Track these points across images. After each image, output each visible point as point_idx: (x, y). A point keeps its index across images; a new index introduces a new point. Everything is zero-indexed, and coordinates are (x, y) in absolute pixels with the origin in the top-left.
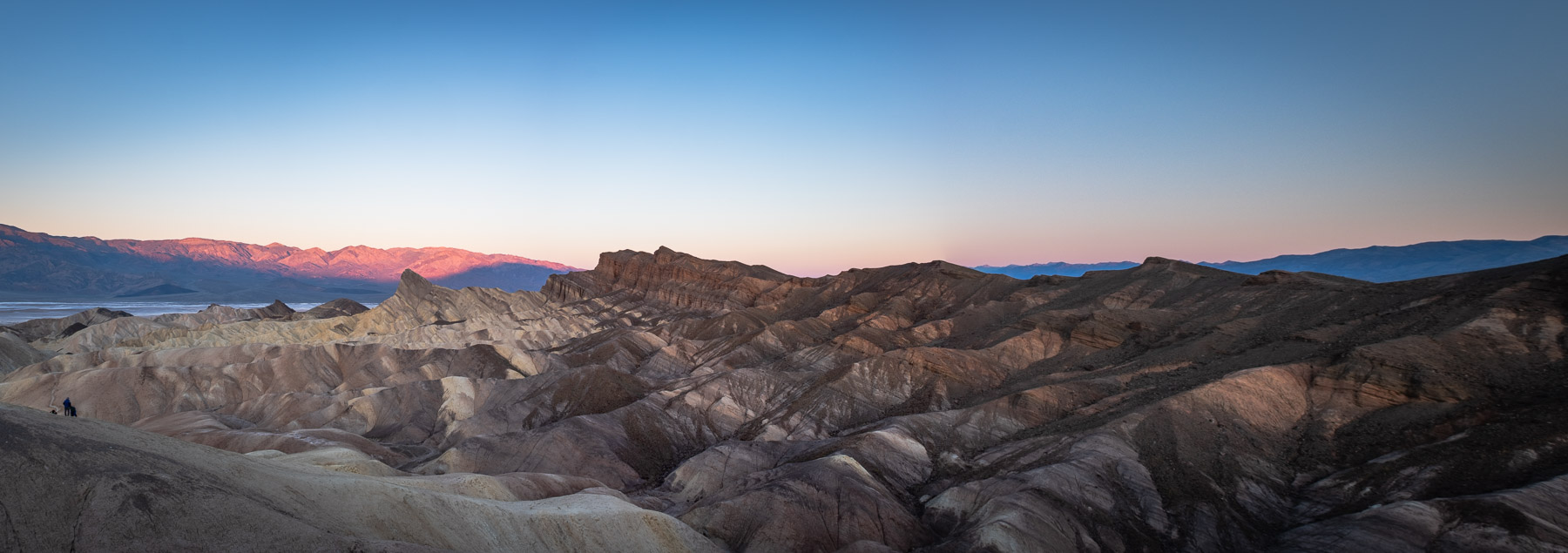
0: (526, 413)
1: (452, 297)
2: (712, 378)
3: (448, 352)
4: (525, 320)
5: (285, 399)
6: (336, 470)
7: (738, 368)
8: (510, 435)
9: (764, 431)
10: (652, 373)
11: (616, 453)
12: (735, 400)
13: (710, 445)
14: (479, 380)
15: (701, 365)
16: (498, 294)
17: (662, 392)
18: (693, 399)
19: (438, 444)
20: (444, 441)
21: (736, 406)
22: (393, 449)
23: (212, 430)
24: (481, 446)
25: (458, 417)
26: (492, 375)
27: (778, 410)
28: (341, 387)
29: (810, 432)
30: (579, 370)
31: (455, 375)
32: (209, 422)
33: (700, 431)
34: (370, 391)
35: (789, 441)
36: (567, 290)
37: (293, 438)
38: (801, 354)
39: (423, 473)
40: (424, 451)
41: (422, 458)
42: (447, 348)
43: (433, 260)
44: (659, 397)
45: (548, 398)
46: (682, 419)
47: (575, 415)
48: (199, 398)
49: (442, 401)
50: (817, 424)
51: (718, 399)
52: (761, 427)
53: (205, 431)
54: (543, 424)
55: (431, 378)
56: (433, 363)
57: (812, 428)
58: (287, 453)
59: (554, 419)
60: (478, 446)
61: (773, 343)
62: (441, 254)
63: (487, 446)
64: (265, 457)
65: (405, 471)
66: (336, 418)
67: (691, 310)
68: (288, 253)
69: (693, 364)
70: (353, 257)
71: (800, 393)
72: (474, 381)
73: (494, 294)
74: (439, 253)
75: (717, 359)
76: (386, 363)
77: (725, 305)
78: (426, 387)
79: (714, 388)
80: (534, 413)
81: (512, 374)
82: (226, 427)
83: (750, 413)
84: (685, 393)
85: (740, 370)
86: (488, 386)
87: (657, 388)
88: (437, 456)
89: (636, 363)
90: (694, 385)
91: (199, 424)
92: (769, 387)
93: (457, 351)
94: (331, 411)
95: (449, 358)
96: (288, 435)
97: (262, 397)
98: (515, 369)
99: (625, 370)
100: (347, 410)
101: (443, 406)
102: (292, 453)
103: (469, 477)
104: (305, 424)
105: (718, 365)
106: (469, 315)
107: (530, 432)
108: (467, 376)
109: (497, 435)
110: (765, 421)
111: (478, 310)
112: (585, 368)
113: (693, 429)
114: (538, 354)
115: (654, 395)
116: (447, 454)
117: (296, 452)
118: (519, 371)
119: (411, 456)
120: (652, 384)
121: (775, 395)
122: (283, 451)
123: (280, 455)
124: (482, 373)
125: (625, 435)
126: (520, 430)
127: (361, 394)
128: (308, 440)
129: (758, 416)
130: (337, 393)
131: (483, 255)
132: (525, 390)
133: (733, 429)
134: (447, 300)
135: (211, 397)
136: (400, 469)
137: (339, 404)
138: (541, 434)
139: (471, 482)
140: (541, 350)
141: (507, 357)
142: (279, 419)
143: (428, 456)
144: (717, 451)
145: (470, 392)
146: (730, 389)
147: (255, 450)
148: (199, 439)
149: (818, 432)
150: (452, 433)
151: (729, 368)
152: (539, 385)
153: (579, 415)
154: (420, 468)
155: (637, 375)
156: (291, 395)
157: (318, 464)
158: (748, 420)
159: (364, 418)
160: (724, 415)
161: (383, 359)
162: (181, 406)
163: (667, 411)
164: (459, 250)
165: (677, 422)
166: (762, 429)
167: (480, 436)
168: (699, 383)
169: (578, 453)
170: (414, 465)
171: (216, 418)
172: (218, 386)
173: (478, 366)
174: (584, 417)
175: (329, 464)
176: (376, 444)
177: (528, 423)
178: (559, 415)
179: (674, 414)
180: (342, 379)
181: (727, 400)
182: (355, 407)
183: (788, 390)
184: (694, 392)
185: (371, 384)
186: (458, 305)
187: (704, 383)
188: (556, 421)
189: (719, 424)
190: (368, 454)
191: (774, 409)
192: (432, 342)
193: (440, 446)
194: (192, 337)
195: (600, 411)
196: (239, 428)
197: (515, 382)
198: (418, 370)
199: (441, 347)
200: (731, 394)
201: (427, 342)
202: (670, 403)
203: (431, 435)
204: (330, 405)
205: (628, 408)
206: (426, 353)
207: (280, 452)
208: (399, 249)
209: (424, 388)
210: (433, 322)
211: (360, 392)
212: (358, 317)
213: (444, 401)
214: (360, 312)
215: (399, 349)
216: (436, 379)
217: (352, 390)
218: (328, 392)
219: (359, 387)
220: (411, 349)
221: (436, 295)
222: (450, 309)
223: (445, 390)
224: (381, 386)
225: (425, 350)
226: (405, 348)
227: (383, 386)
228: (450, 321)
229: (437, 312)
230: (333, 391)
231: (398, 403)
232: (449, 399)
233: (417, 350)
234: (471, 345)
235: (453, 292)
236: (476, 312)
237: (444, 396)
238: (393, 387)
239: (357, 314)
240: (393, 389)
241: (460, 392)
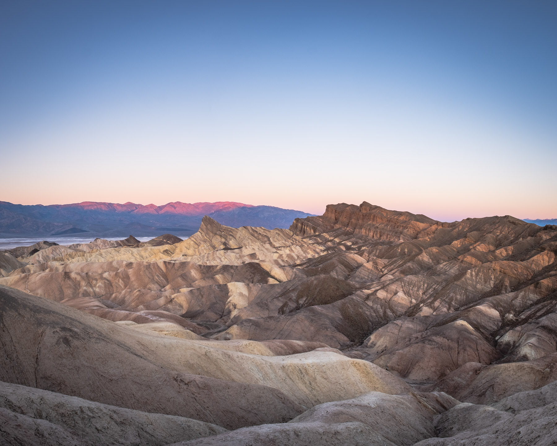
0: (280, 304)
1: (234, 233)
2: (393, 282)
3: (232, 267)
4: (279, 247)
5: (136, 293)
6: (166, 334)
7: (407, 275)
8: (270, 318)
9: (421, 310)
10: (357, 279)
11: (336, 327)
12: (405, 294)
13: (390, 321)
14: (251, 285)
15: (386, 274)
16: (262, 231)
17: (363, 291)
18: (381, 294)
19: (226, 322)
20: (230, 321)
21: (406, 297)
22: (199, 324)
23: (98, 308)
24: (252, 324)
25: (238, 307)
26: (259, 281)
27: (428, 298)
28: (167, 287)
29: (445, 309)
30: (313, 278)
31: (236, 281)
32: (97, 303)
33: (385, 312)
34: (185, 290)
35: (434, 315)
36: (306, 228)
37: (141, 315)
38: (441, 266)
39: (217, 339)
40: (217, 326)
41: (216, 330)
42: (231, 265)
44: (361, 294)
45: (294, 295)
46: (375, 306)
47: (310, 305)
48: (91, 290)
49: (228, 297)
50: (449, 305)
51: (396, 293)
52: (419, 308)
53: (95, 308)
54: (291, 311)
55: (221, 282)
56: (222, 274)
57: (446, 307)
58: (138, 323)
59: (298, 308)
60: (251, 324)
61: (427, 260)
62: (226, 206)
63: (256, 324)
64: (126, 324)
65: (206, 337)
66: (165, 305)
67: (381, 240)
68: (136, 208)
69: (382, 273)
70: (173, 209)
71: (440, 288)
72: (248, 285)
73: (260, 231)
75: (396, 270)
76: (194, 273)
77: (401, 238)
78: (218, 288)
79: (393, 287)
80: (285, 305)
81: (271, 281)
82: (105, 307)
83: (414, 301)
84: (377, 291)
85: (408, 276)
86: (256, 288)
87: (361, 289)
88: (225, 330)
89: (348, 273)
90: (382, 286)
91: (92, 304)
92: (424, 285)
93: (237, 267)
94: (162, 301)
95: (232, 271)
96: (138, 313)
97: (124, 291)
98: (273, 277)
99: (341, 278)
100: (171, 301)
101: (229, 300)
102: (140, 323)
103: (245, 342)
104: (148, 307)
105: (396, 273)
106: (244, 244)
107: (283, 316)
108: (244, 282)
109: (262, 318)
110: (422, 305)
111: (250, 241)
112: (317, 276)
113: (381, 311)
114: (288, 269)
115: (358, 292)
116: (231, 328)
117: (143, 323)
118: (276, 279)
119: (209, 329)
120: (357, 286)
121: (427, 290)
122: (136, 322)
123: (134, 324)
124: (253, 280)
125: (341, 317)
126: (276, 315)
127: (179, 292)
128: (149, 317)
129: (418, 302)
130: (165, 291)
131: (253, 206)
132: (279, 291)
133: (403, 311)
134: (231, 235)
135: (97, 290)
136: (203, 336)
137: (167, 297)
138: (289, 317)
139: (246, 345)
140: (290, 266)
141: (268, 270)
142: (133, 304)
143: (220, 329)
144: (395, 323)
145: (245, 292)
146: (402, 287)
147: (121, 320)
148: (92, 312)
149: (449, 309)
150: (234, 316)
151: (402, 275)
152: (288, 287)
153: (313, 305)
154: (215, 336)
155: (348, 281)
156: (139, 290)
157: (155, 331)
158: (412, 305)
159: (181, 306)
160: (399, 303)
161: (192, 271)
162: (83, 294)
163: (366, 302)
164: (238, 203)
165: (372, 308)
166: (420, 309)
167: (252, 318)
168: (385, 284)
169: (312, 328)
170: (212, 334)
171: (100, 302)
172: (101, 284)
173: (251, 276)
174: (316, 307)
175: (161, 331)
176: (188, 321)
177: (281, 311)
178: (300, 306)
179: (370, 303)
180: (168, 283)
181: (401, 294)
182: (175, 299)
183: (434, 287)
184: (382, 290)
185: (185, 286)
186: (237, 238)
187: (388, 285)
188: (299, 309)
189: (396, 308)
190: (184, 326)
191: (426, 298)
192: (221, 261)
193: (227, 324)
194: (87, 256)
195: (326, 303)
196: (112, 308)
197: (273, 286)
198: (213, 278)
199: (226, 264)
200: (403, 291)
201: (218, 261)
202: (368, 297)
203: (221, 317)
204: (161, 297)
205: (343, 300)
206: (218, 268)
207: (134, 323)
208: (200, 203)
209: (217, 289)
210: (222, 248)
211: (178, 290)
212: (176, 245)
213: (230, 297)
214: (177, 242)
215: (201, 265)
216: (224, 284)
217: (174, 289)
218: (160, 290)
219: (178, 287)
220: (209, 265)
221: (223, 232)
222: (232, 240)
223: (230, 290)
224: (190, 287)
225: (217, 266)
226: (205, 265)
227: (192, 287)
228: (232, 248)
229: (224, 242)
230: (163, 290)
231: (201, 297)
232: (232, 296)
233: (212, 266)
234: (246, 263)
235: (234, 230)
236: (249, 242)
237: (229, 294)
238: (198, 288)
239: (176, 244)
240: (198, 289)
241: (239, 292)
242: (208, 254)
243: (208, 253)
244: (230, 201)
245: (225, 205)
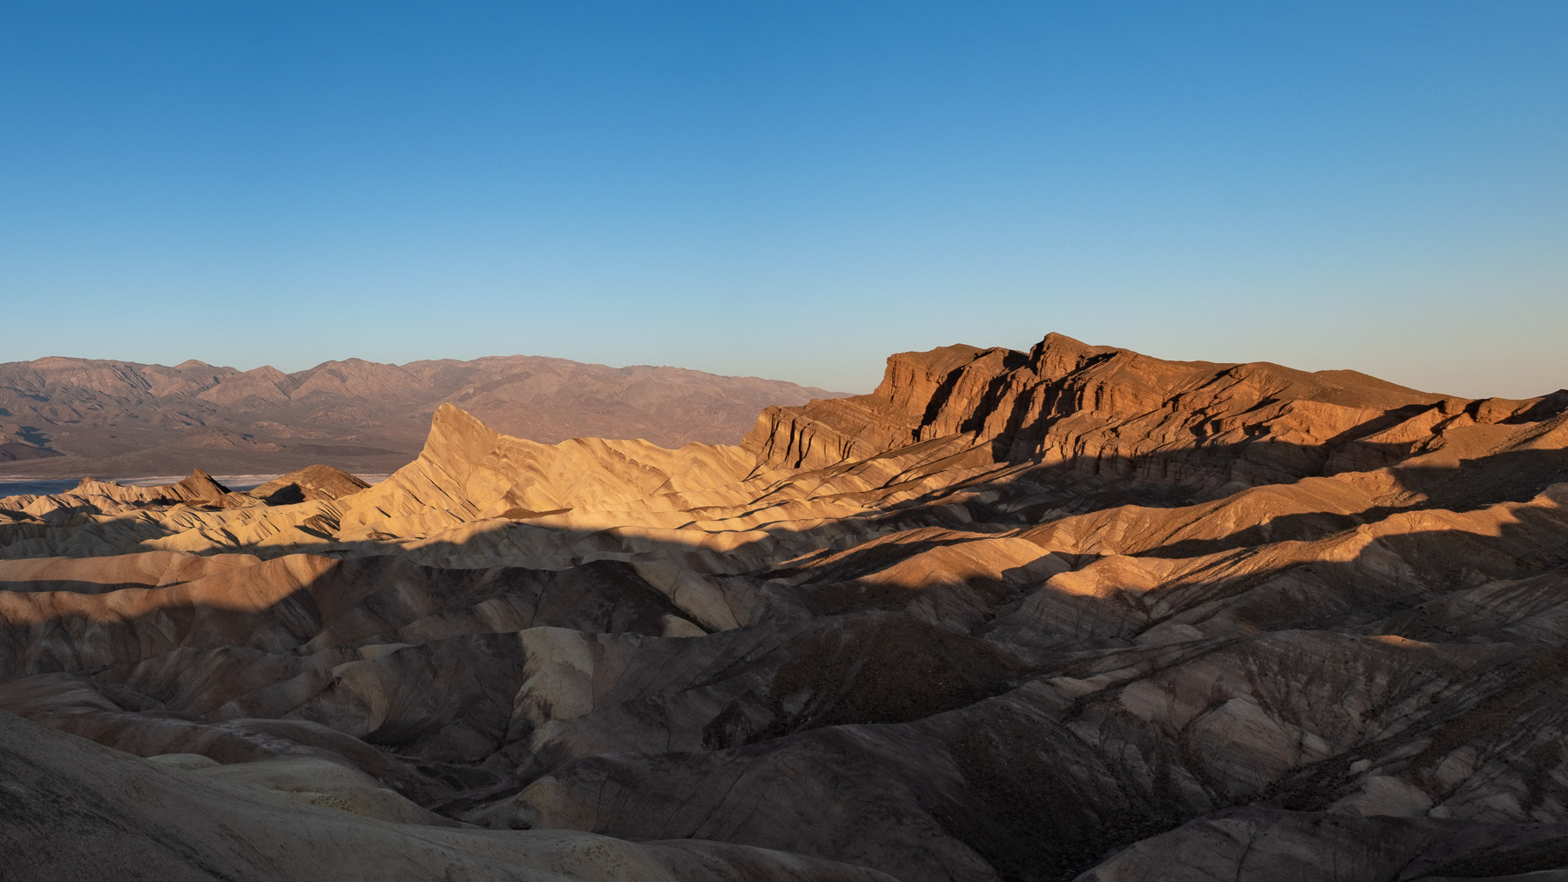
0: (713, 712)
1: (541, 458)
2: (1198, 653)
3: (535, 575)
4: (705, 509)
5: (215, 659)
6: (313, 802)
7: (1274, 628)
8: (676, 757)
9: (1358, 789)
10: (1025, 634)
11: (936, 816)
12: (1266, 707)
13: (1193, 815)
14: (603, 638)
15: (1164, 619)
16: (642, 452)
17: (1057, 680)
18: (1143, 700)
19: (516, 766)
20: (529, 761)
21: (1269, 723)
22: (424, 770)
23: (91, 709)
24: (608, 777)
25: (556, 712)
26: (632, 627)
27: (1399, 740)
28: (319, 640)
29: (1507, 802)
30: (837, 622)
31: (550, 623)
32: (86, 694)
33: (1163, 778)
34: (376, 651)
35: (1437, 821)
36: (806, 441)
37: (231, 735)
38: (1474, 597)
39: (485, 824)
40: (485, 779)
41: (483, 792)
42: (531, 567)
43: (498, 384)
44: (1047, 692)
45: (763, 682)
46: (1113, 748)
47: (828, 723)
48: (68, 651)
49: (522, 678)
50: (1528, 782)
51: (1217, 701)
52: (1349, 780)
53: (80, 711)
54: (752, 739)
55: (499, 627)
56: (502, 598)
57: (1512, 790)
58: (222, 762)
59: (779, 729)
60: (603, 776)
61: (1384, 568)
62: (515, 371)
63: (623, 778)
64: (182, 766)
65: (448, 816)
66: (310, 700)
67: (1135, 484)
68: (216, 379)
69: (1142, 616)
70: (337, 382)
71: (1472, 698)
72: (593, 637)
73: (635, 453)
74: (511, 366)
75: (1213, 605)
76: (407, 595)
77: (1235, 473)
78: (489, 645)
79: (1205, 675)
80: (731, 713)
81: (676, 627)
82: (114, 706)
83: (1315, 743)
84: (1121, 684)
85: (1282, 635)
86: (623, 651)
87: (1041, 671)
88: (514, 792)
89: (985, 609)
90: (1145, 666)
91: (68, 697)
92: (1370, 679)
93: (552, 574)
94: (300, 687)
95: (537, 589)
96: (223, 729)
97: (175, 654)
98: (683, 614)
99: (954, 624)
100: (331, 687)
101: (524, 688)
102: (229, 762)
103: (585, 841)
104: (253, 708)
105: (1217, 619)
106: (578, 498)
107: (722, 754)
108: (577, 627)
109: (644, 756)
110: (1361, 765)
111: (597, 487)
112: (853, 617)
113: (1145, 773)
114: (739, 585)
115: (1034, 685)
116: (534, 788)
117: (237, 761)
118: (694, 620)
119: (459, 788)
120: (1029, 660)
121: (1389, 701)
122: (214, 758)
123: (209, 765)
124: (609, 622)
125: (957, 775)
126: (697, 748)
127: (356, 656)
128: (258, 739)
129: (1339, 751)
130: (311, 652)
131: (607, 369)
132: (707, 661)
133: (1262, 781)
134: (531, 468)
135: (87, 649)
136: (438, 811)
137: (316, 673)
138: (746, 760)
139: (588, 852)
140: (745, 574)
141: (665, 588)
142: (205, 696)
143: (495, 789)
144: (1216, 830)
145: (583, 661)
146: (1250, 678)
147: (164, 752)
148: (70, 725)
149: (1531, 802)
150: (545, 746)
151: (1247, 629)
152: (741, 651)
153: (838, 722)
154: (478, 813)
155: (987, 639)
156: (226, 651)
157: (278, 788)
158: (1306, 760)
159: (364, 705)
160: (1234, 743)
161: (400, 587)
162: (39, 662)
163: (1072, 726)
164: (554, 360)
165: (1099, 753)
166: (1354, 784)
167: (607, 755)
168: (1162, 662)
169: (837, 809)
170: (468, 805)
171: (96, 689)
172: (99, 630)
173: (601, 606)
174: (852, 729)
175: (299, 790)
176: (389, 758)
177: (716, 735)
178: (789, 720)
179: (1089, 733)
180: (321, 625)
181: (1242, 707)
182: (345, 681)
183: (1431, 689)
184: (1145, 684)
185: (376, 637)
186: (552, 476)
187: (1175, 664)
188: (783, 734)
189: (1220, 764)
190: (374, 775)
191: (1387, 735)
192: (498, 554)
193: (520, 771)
194: (54, 537)
195: (892, 718)
196: (136, 709)
197: (683, 644)
198: (470, 612)
199: (517, 565)
200: (1255, 693)
201: (489, 553)
202: (1079, 707)
203: (500, 747)
204: (296, 674)
205: (964, 712)
206: (488, 577)
207: (207, 760)
208: (428, 363)
209: (483, 648)
210: (501, 512)
211: (355, 651)
212: (348, 502)
213: (528, 677)
214: (350, 492)
215: (430, 568)
216: (510, 631)
217: (339, 647)
218: (295, 650)
219: (354, 641)
220: (456, 567)
221: (505, 456)
222: (537, 485)
223: (528, 655)
224: (395, 641)
225: (486, 570)
226: (443, 566)
227: (401, 641)
228: (535, 509)
229: (508, 492)
230: (303, 648)
231: (431, 676)
232: (538, 675)
233: (469, 571)
234: (585, 561)
235: (542, 450)
236: (594, 491)
237: (526, 668)
238: (421, 643)
239: (347, 497)
240: (421, 648)
241: (560, 661)
242: (455, 530)
243: (452, 527)
244: (529, 354)
245: (510, 368)
